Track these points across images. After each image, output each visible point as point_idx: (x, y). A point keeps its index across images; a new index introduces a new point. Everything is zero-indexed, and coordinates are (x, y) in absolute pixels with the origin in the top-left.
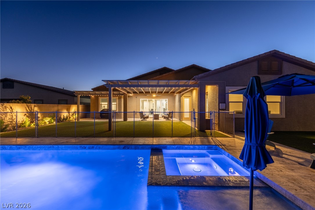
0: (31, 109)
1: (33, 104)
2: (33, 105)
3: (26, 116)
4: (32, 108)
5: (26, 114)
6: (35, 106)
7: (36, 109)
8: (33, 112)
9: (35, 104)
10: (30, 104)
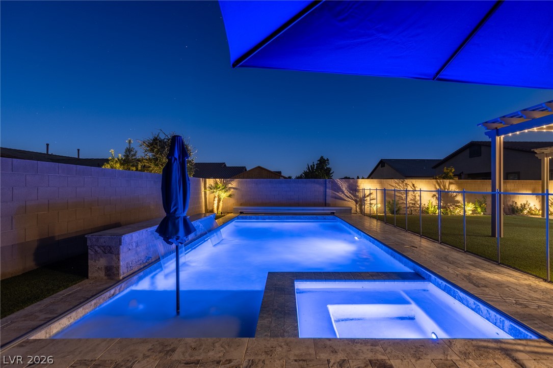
0: (444, 188)
1: (448, 180)
2: (447, 182)
3: (435, 198)
4: (445, 186)
5: (434, 195)
6: (450, 183)
7: (453, 188)
8: (448, 192)
9: (451, 181)
10: (441, 180)
